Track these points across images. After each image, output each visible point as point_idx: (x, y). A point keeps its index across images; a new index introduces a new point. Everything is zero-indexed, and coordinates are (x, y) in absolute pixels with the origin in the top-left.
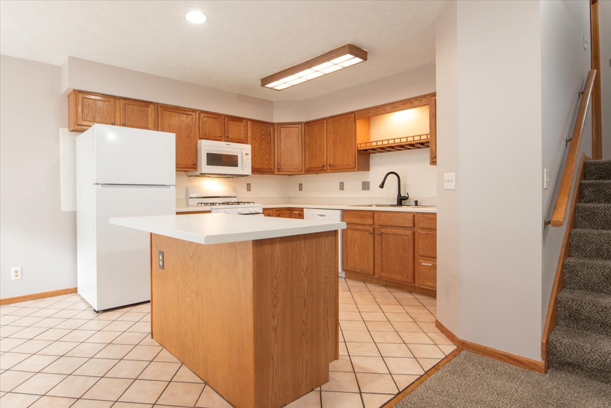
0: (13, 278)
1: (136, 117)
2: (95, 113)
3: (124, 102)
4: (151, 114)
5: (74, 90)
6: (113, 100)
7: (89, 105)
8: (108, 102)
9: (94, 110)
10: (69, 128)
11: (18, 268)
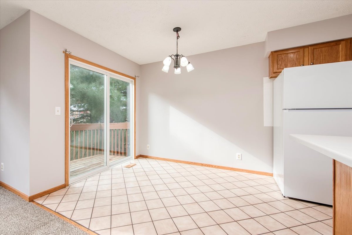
0: (237, 158)
1: (325, 55)
2: (287, 62)
3: (312, 48)
4: (342, 49)
5: (271, 52)
6: (302, 50)
7: (282, 58)
8: (298, 52)
9: (286, 60)
10: (269, 77)
11: (240, 154)
